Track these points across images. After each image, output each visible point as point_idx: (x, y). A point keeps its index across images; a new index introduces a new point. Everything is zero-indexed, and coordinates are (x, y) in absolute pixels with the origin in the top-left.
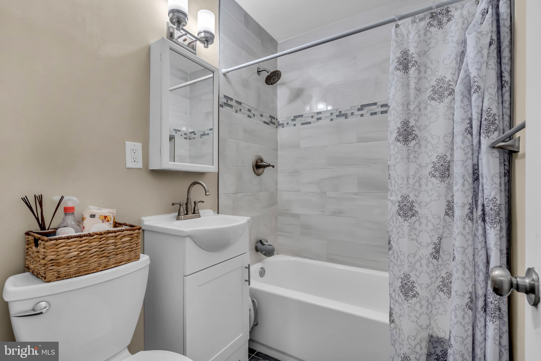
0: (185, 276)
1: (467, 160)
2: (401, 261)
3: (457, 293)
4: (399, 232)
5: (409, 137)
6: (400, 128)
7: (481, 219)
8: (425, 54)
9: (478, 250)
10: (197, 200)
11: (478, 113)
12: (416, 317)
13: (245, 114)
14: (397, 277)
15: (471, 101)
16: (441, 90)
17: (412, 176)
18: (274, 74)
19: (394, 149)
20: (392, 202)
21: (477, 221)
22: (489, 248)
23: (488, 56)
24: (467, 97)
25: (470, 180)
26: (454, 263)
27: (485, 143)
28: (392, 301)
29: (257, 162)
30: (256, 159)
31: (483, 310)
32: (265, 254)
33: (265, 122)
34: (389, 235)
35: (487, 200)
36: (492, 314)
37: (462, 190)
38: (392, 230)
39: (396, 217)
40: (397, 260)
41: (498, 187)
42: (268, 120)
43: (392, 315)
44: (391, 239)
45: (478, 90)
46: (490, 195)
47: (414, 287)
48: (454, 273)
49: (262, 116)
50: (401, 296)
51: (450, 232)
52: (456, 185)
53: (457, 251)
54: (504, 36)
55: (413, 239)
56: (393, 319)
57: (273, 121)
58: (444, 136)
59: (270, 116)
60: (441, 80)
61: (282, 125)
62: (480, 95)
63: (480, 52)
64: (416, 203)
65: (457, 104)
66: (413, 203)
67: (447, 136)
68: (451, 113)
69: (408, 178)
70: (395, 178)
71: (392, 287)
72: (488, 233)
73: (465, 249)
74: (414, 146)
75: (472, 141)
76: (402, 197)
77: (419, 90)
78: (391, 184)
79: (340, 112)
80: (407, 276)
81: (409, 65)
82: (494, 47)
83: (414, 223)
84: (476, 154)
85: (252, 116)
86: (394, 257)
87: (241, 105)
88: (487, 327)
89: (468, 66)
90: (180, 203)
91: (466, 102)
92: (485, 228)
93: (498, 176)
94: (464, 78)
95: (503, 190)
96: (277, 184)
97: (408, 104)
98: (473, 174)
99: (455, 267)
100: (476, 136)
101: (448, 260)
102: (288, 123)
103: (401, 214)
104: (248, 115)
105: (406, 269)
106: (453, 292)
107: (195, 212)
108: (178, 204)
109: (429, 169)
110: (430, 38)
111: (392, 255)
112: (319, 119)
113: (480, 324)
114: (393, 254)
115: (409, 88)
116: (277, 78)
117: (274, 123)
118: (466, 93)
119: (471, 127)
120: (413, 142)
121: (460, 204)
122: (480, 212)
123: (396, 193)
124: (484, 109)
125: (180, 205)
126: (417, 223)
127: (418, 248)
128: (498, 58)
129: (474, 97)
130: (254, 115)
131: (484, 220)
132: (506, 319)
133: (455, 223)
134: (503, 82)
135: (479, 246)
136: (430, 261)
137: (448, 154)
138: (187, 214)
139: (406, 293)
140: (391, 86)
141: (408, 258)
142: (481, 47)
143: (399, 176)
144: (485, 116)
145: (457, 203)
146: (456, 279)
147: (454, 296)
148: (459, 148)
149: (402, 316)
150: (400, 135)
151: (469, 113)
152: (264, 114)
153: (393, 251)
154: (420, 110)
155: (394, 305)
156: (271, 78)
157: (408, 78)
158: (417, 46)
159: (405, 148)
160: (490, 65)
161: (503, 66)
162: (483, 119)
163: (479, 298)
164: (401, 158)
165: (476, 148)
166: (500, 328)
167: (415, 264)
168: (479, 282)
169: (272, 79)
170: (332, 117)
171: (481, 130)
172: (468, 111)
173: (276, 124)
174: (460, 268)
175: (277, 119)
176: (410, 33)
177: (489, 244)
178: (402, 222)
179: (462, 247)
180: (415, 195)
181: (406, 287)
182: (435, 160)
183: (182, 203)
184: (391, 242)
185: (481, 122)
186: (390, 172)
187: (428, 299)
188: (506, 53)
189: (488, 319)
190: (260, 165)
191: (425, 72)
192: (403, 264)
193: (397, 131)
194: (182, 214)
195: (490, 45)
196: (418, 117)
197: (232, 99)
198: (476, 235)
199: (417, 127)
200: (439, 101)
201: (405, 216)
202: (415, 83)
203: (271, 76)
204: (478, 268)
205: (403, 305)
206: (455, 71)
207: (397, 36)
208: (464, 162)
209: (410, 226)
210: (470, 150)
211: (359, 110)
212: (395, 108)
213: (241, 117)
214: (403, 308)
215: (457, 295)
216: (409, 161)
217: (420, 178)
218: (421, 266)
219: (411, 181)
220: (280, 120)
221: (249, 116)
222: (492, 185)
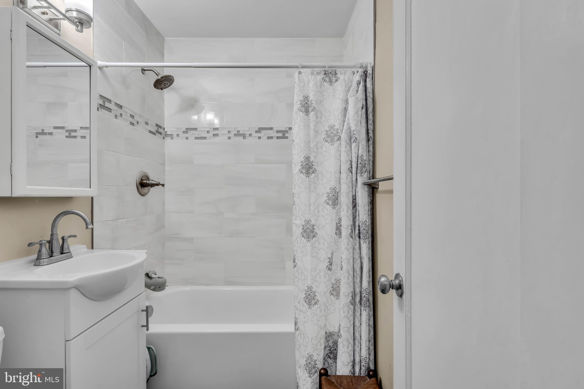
0: (67, 341)
1: (349, 192)
2: (304, 275)
3: (345, 294)
4: (303, 251)
5: (310, 170)
6: (303, 162)
7: (358, 236)
8: (320, 103)
9: (356, 259)
10: (66, 235)
11: (356, 158)
12: (317, 320)
13: (127, 120)
14: (302, 290)
15: (351, 147)
16: (332, 135)
17: (313, 203)
18: (166, 78)
19: (298, 180)
20: (296, 225)
21: (355, 238)
22: (362, 258)
23: (361, 117)
24: (349, 144)
25: (351, 207)
26: (342, 272)
27: (360, 180)
28: (297, 311)
29: (141, 179)
30: (140, 176)
31: (360, 303)
32: (154, 290)
33: (150, 132)
34: (294, 254)
35: (361, 222)
36: (364, 305)
37: (347, 216)
38: (296, 250)
39: (300, 238)
40: (301, 275)
41: (367, 213)
42: (154, 129)
43: (298, 323)
44: (296, 257)
45: (356, 141)
46: (363, 219)
47: (316, 296)
48: (342, 279)
49: (147, 123)
50: (305, 306)
51: (337, 248)
52: (343, 211)
53: (344, 262)
54: (370, 104)
55: (314, 256)
56: (298, 327)
57: (160, 130)
58: (335, 172)
59: (157, 125)
60: (332, 127)
61: (171, 136)
62: (357, 145)
63: (357, 113)
64: (316, 226)
65: (343, 149)
66: (314, 226)
67: (336, 172)
68: (339, 154)
69: (310, 205)
70: (299, 205)
71: (297, 299)
72: (363, 247)
73: (349, 260)
74: (314, 179)
75: (352, 178)
76: (306, 221)
77: (317, 132)
78: (295, 210)
79: (238, 131)
80: (310, 288)
81: (309, 109)
82: (364, 110)
83: (315, 243)
84: (354, 188)
85: (135, 123)
86: (299, 274)
87: (122, 109)
88: (362, 315)
89: (349, 120)
90: (41, 241)
91: (348, 148)
92: (360, 243)
93: (367, 205)
94: (347, 129)
95: (370, 215)
96: (164, 204)
97: (309, 142)
98: (353, 202)
99: (342, 275)
100: (355, 175)
101: (336, 269)
102: (178, 135)
103: (305, 236)
104: (131, 122)
105: (309, 283)
106: (341, 294)
107: (64, 252)
108: (37, 243)
109: (325, 198)
110: (324, 91)
111: (297, 272)
112: (215, 135)
113: (358, 314)
114: (298, 270)
115: (309, 129)
116: (169, 83)
117: (160, 133)
118: (348, 141)
119: (352, 167)
120: (313, 175)
121: (345, 226)
122: (357, 232)
123: (300, 217)
124: (360, 155)
125: (41, 245)
126: (317, 242)
127: (318, 263)
128: (366, 118)
129: (354, 145)
130: (138, 123)
131: (359, 237)
132: (372, 306)
133: (343, 240)
134: (369, 137)
135: (357, 256)
136: (326, 272)
137: (337, 187)
138: (51, 256)
139: (309, 302)
140: (295, 123)
141: (310, 272)
142: (358, 110)
143: (303, 203)
144: (360, 161)
145: (344, 225)
146: (343, 284)
147: (342, 297)
148: (344, 183)
149: (306, 322)
150: (303, 168)
151: (350, 156)
152: (149, 122)
153: (298, 268)
154: (317, 148)
155: (299, 315)
156: (161, 83)
157: (309, 120)
158: (315, 95)
159: (307, 179)
160: (362, 123)
161: (369, 126)
162: (359, 162)
163: (357, 295)
164: (304, 188)
165: (354, 183)
166: (369, 314)
167: (316, 276)
168: (357, 283)
169: (163, 84)
170: (229, 135)
171: (358, 171)
172: (349, 155)
173: (163, 135)
174: (346, 275)
175: (164, 129)
176: (310, 82)
177: (363, 255)
178: (306, 243)
179: (347, 259)
180: (315, 220)
181: (309, 297)
182: (329, 191)
183: (43, 241)
184: (295, 260)
185: (357, 165)
186: (294, 199)
187: (325, 304)
188: (370, 117)
189: (363, 308)
190: (146, 183)
191: (321, 118)
192: (307, 278)
193: (301, 164)
194: (45, 257)
195: (362, 109)
196: (317, 155)
197: (111, 101)
198: (355, 248)
199: (316, 163)
200: (331, 144)
201: (308, 238)
202: (314, 125)
203: (162, 81)
204: (357, 273)
205: (307, 313)
206: (341, 122)
207: (300, 81)
208: (348, 194)
209: (312, 245)
210: (351, 185)
211: (256, 132)
212: (298, 144)
213: (122, 124)
214: (307, 315)
215: (344, 295)
216: (310, 191)
217: (318, 205)
218: (320, 277)
219: (312, 208)
220: (169, 131)
221: (132, 124)
222: (364, 211)
